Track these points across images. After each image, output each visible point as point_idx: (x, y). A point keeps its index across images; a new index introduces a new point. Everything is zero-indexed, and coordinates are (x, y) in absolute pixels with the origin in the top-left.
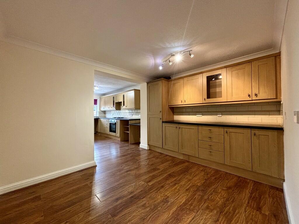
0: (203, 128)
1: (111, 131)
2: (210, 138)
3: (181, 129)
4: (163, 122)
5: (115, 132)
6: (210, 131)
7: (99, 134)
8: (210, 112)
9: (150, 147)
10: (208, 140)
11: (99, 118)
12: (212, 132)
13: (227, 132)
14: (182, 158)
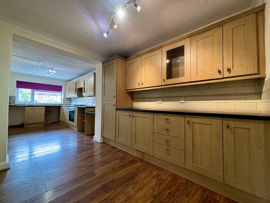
0: (159, 116)
1: (70, 120)
2: (167, 130)
3: (134, 118)
4: (117, 109)
5: (73, 121)
6: (167, 120)
7: (61, 123)
8: (172, 97)
9: (104, 140)
10: (165, 133)
11: (61, 106)
12: (169, 123)
13: (188, 123)
14: (136, 155)
